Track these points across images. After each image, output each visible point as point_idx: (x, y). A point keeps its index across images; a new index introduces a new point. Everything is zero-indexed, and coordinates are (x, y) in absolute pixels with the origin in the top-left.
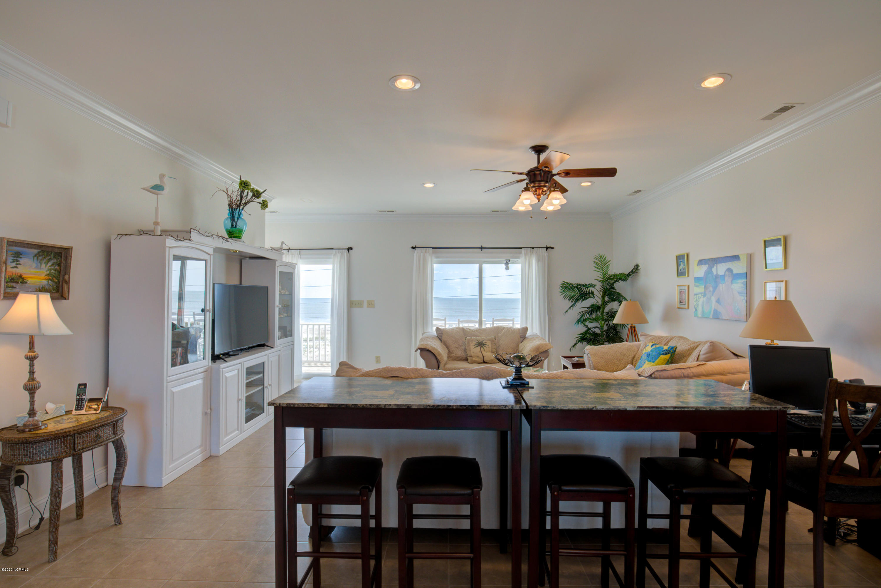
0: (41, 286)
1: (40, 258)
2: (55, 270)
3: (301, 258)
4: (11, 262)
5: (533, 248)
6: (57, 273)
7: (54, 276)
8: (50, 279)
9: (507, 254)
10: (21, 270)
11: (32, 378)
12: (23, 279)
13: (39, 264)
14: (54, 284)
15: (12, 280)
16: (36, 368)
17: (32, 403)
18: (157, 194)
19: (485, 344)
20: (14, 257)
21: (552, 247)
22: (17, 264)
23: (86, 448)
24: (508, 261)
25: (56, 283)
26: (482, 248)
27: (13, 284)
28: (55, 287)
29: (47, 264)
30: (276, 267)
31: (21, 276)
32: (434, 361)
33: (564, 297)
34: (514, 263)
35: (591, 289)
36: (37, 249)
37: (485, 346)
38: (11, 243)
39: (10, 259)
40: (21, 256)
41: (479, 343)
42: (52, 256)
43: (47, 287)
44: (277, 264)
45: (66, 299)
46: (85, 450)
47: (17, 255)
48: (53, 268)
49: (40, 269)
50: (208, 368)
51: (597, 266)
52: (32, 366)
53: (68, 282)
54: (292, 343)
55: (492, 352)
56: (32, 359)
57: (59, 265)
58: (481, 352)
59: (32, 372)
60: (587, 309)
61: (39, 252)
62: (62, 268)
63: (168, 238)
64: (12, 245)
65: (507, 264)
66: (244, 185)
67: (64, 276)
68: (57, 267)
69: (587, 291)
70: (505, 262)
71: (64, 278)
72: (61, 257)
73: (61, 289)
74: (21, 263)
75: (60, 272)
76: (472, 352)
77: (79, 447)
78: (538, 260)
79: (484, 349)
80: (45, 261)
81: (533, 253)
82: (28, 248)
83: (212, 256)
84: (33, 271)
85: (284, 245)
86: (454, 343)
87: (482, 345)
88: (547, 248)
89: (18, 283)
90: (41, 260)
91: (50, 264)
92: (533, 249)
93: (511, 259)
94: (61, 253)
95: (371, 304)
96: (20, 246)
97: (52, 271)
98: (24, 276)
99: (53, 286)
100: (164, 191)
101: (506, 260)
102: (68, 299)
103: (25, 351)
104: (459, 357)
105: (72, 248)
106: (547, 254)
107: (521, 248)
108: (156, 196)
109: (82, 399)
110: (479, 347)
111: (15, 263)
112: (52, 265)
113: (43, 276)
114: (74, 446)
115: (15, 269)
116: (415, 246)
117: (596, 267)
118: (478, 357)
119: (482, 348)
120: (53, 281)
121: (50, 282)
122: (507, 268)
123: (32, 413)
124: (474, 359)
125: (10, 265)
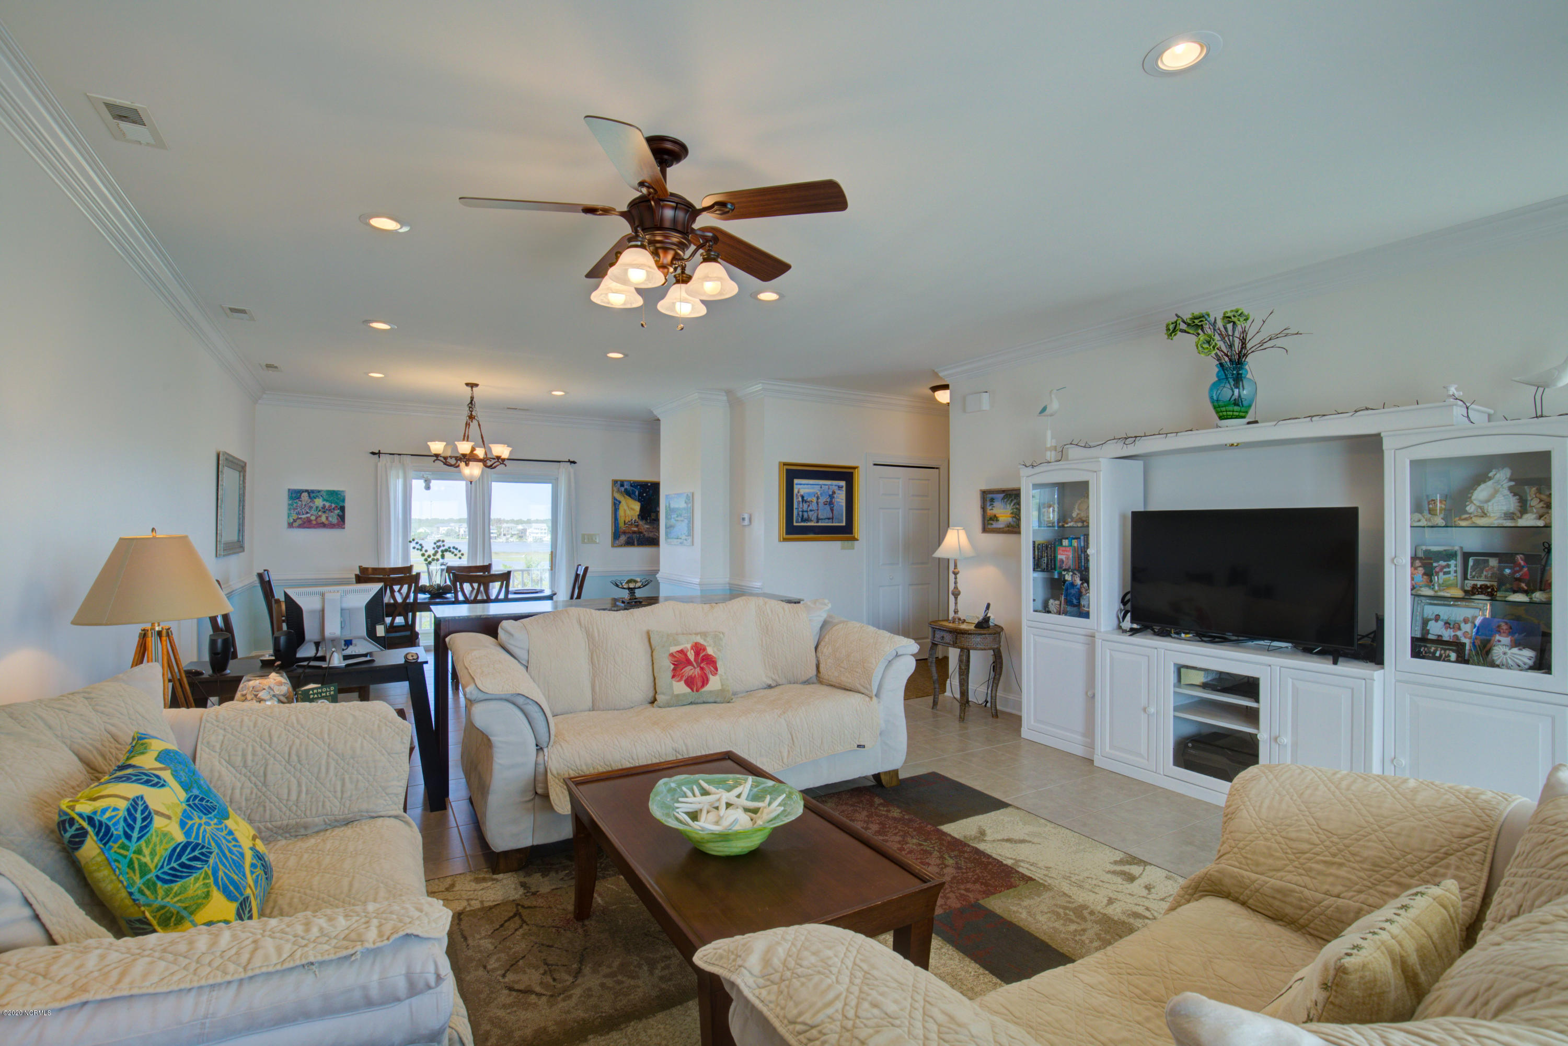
0: (1005, 524)
2: (1017, 509)
7: (1012, 514)
10: (994, 514)
11: (956, 588)
12: (997, 519)
13: (1006, 506)
15: (991, 519)
17: (956, 604)
18: (1049, 416)
20: (991, 502)
27: (991, 522)
28: (1013, 523)
29: (1010, 504)
36: (1005, 493)
39: (988, 504)
40: (994, 501)
42: (1009, 497)
43: (1008, 524)
44: (1390, 442)
49: (1004, 509)
50: (1095, 633)
52: (956, 578)
53: (1020, 519)
56: (956, 574)
57: (1014, 503)
59: (956, 583)
61: (1003, 496)
62: (1016, 506)
63: (1021, 468)
64: (988, 493)
67: (1018, 513)
68: (1013, 506)
71: (1018, 517)
73: (1016, 525)
74: (994, 506)
80: (1008, 503)
82: (997, 493)
83: (1102, 474)
84: (1002, 511)
89: (994, 521)
90: (1004, 501)
94: (1014, 494)
96: (992, 493)
97: (1014, 510)
98: (995, 517)
105: (1019, 488)
108: (1049, 418)
111: (991, 506)
113: (1009, 515)
115: (991, 512)
120: (1012, 519)
123: (956, 611)
125: (989, 508)
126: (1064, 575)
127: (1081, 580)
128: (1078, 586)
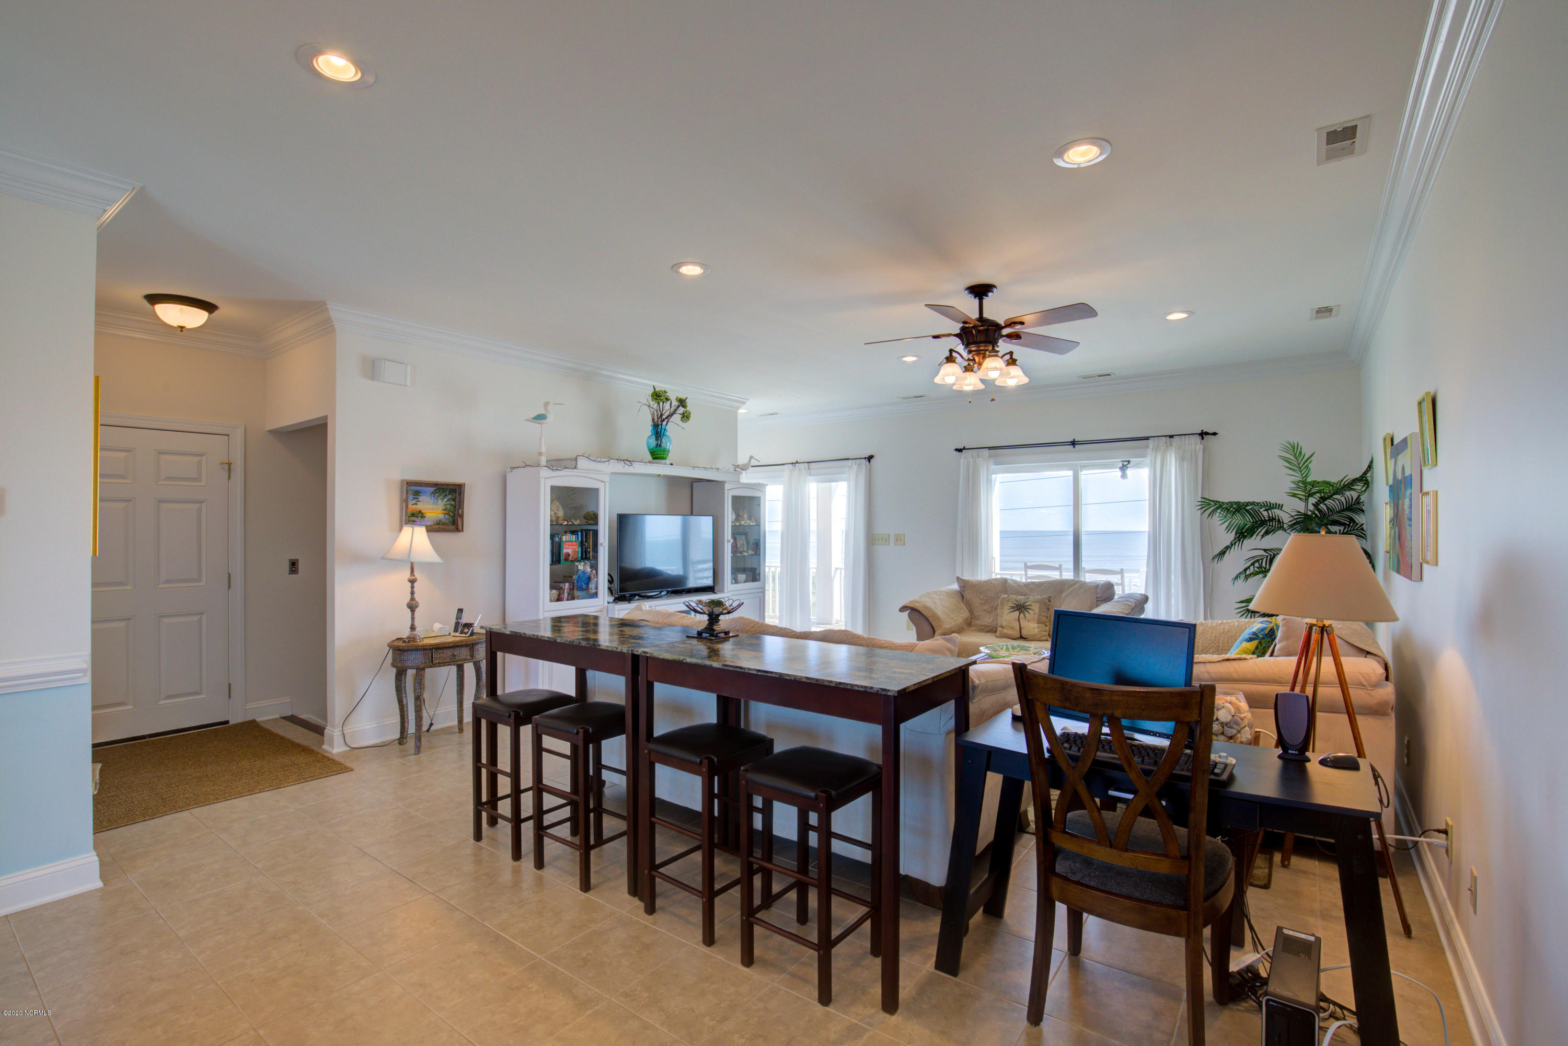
0: (438, 520)
1: (437, 495)
2: (451, 505)
3: (810, 475)
4: (412, 500)
5: (1171, 437)
6: (452, 508)
7: (450, 511)
8: (447, 514)
9: (1123, 451)
10: (420, 506)
11: (413, 599)
12: (422, 514)
13: (436, 501)
14: (450, 518)
15: (413, 515)
16: (415, 589)
17: (413, 619)
18: (541, 424)
19: (1028, 607)
20: (415, 495)
21: (1212, 432)
22: (416, 501)
23: (442, 663)
24: (1125, 463)
25: (452, 517)
26: (1073, 443)
27: (415, 519)
28: (451, 520)
29: (443, 500)
30: (726, 491)
31: (420, 512)
32: (927, 628)
33: (1226, 529)
34: (1137, 466)
35: (1277, 512)
36: (433, 487)
37: (1028, 612)
38: (411, 484)
39: (411, 497)
40: (420, 494)
41: (1017, 605)
42: (448, 492)
43: (444, 520)
44: (727, 486)
45: (460, 531)
46: (441, 665)
47: (417, 494)
48: (448, 503)
49: (437, 505)
50: (603, 608)
51: (1290, 466)
52: (412, 587)
53: (462, 516)
54: (762, 590)
55: (1039, 622)
56: (412, 582)
57: (454, 500)
58: (1019, 621)
59: (412, 593)
60: (1263, 551)
61: (435, 490)
62: (457, 503)
63: (541, 469)
64: (412, 486)
65: (1123, 468)
66: (658, 396)
67: (459, 510)
68: (452, 502)
69: (1271, 515)
70: (1121, 465)
71: (458, 513)
72: (456, 493)
73: (456, 522)
74: (420, 500)
75: (455, 507)
76: (1004, 620)
77: (437, 662)
78: (1181, 459)
79: (1025, 617)
80: (441, 497)
81: (1171, 446)
82: (425, 486)
83: (607, 484)
84: (431, 507)
85: (753, 460)
86: (984, 604)
87: (1022, 609)
88: (1203, 434)
89: (418, 517)
90: (437, 496)
91: (446, 500)
92: (1171, 439)
93: (1131, 459)
94: (456, 490)
95: (900, 539)
96: (418, 486)
97: (448, 506)
98: (422, 511)
99: (449, 519)
100: (546, 420)
101: (1122, 461)
102: (462, 531)
103: (407, 574)
104: (988, 626)
105: (464, 484)
106: (1202, 446)
107: (1147, 438)
108: (540, 425)
109: (459, 622)
110: (1017, 613)
111: (415, 500)
112: (448, 500)
113: (440, 511)
114: (432, 659)
115: (415, 505)
116: (962, 448)
117: (1290, 468)
118: (1012, 628)
119: (1021, 614)
120: (449, 515)
121: (446, 516)
122: (1124, 476)
123: (413, 628)
124: (1005, 631)
125: (411, 503)
126: (577, 566)
127: (591, 568)
128: (589, 574)
